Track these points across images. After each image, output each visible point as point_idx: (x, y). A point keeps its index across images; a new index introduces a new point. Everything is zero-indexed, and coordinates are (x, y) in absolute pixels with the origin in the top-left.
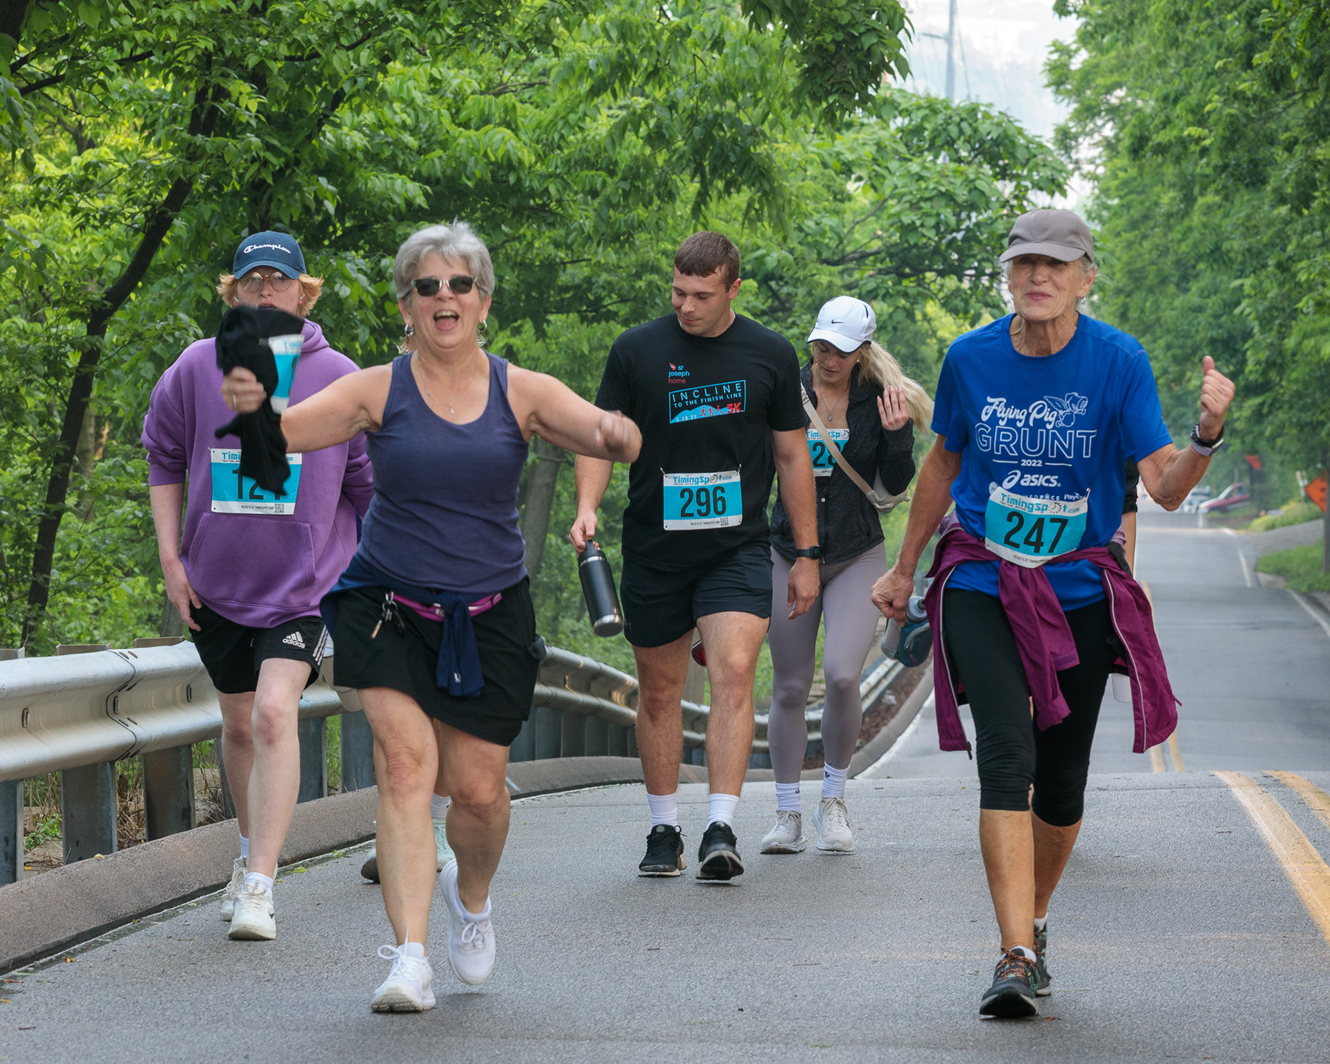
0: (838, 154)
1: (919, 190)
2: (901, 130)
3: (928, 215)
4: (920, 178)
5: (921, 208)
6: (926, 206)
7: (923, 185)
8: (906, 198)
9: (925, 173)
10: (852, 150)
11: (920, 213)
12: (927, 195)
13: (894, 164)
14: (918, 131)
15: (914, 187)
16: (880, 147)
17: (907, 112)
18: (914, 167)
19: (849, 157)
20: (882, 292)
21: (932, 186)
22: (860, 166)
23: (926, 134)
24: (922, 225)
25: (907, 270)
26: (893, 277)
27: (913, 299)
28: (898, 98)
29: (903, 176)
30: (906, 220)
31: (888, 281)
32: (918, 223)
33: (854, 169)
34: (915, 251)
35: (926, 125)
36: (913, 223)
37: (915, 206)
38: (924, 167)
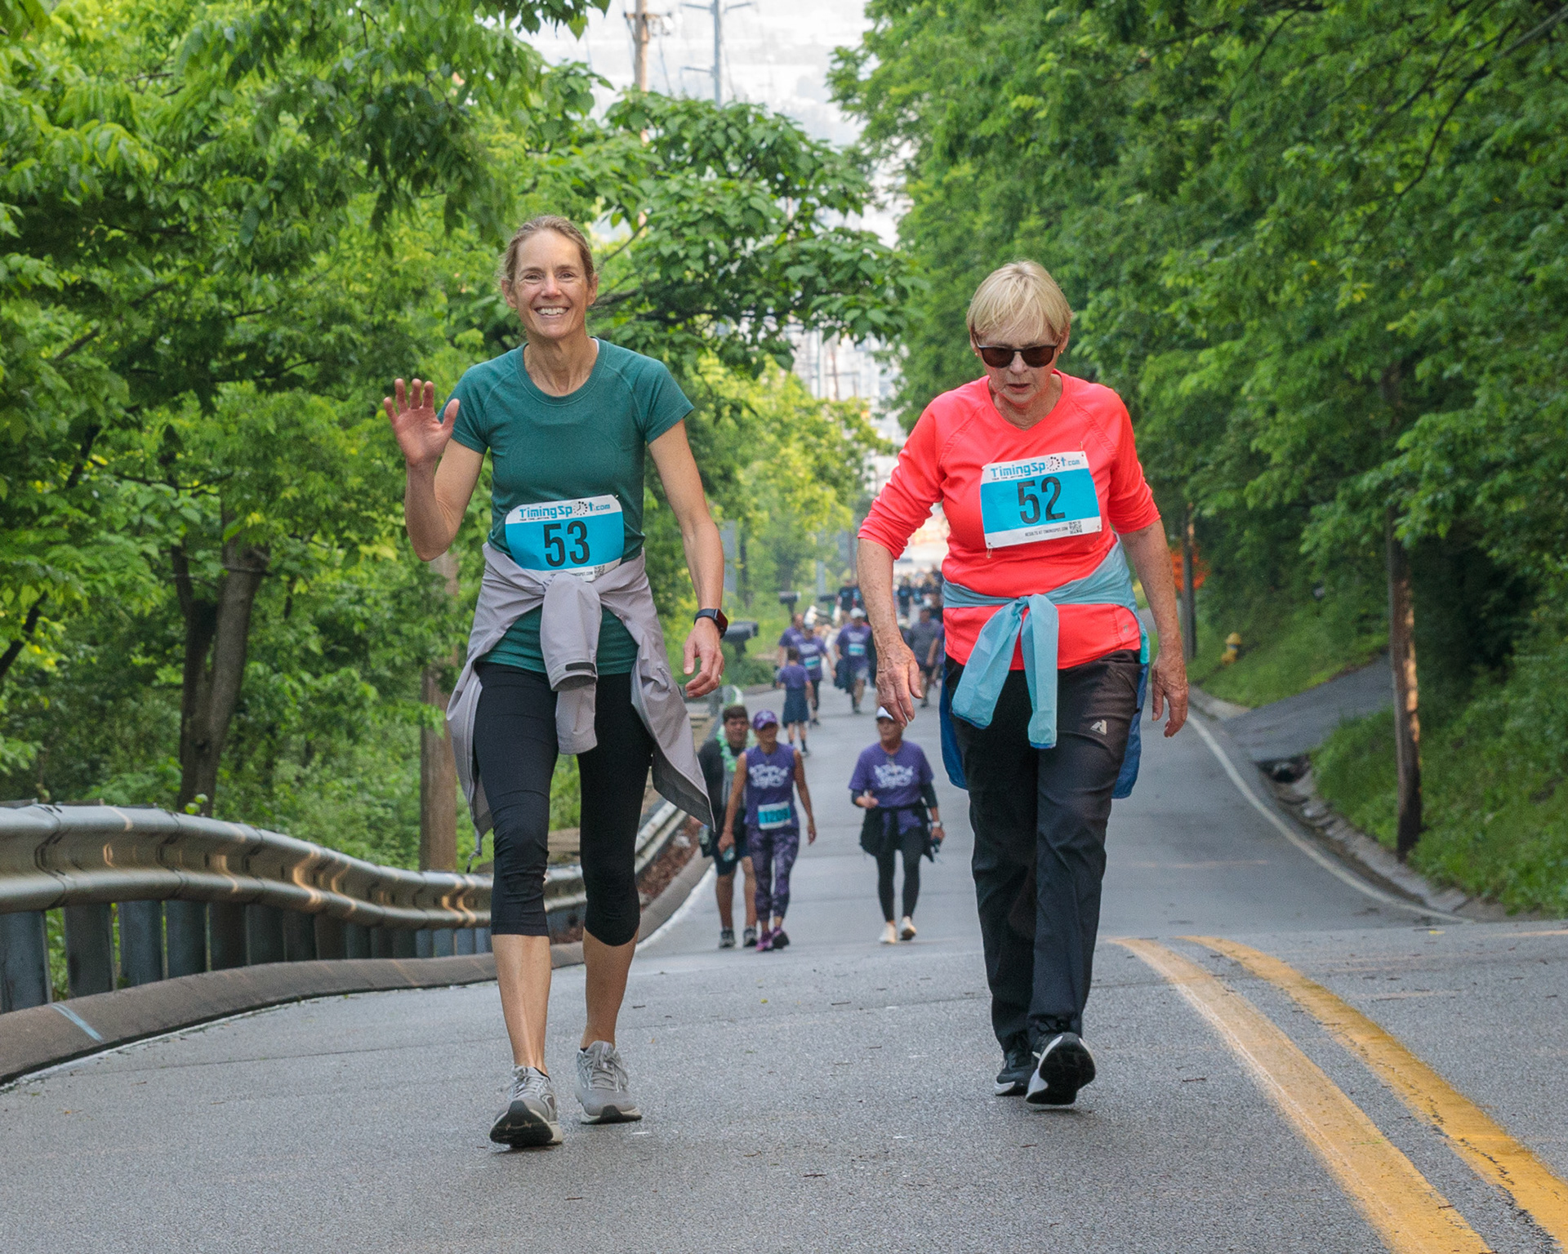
0: (577, 172)
1: (680, 213)
2: (656, 142)
3: (695, 243)
4: (682, 199)
5: (683, 235)
6: (689, 232)
7: (685, 206)
8: (665, 225)
9: (686, 193)
10: (593, 167)
11: (683, 241)
12: (691, 219)
13: (648, 184)
14: (676, 142)
15: (674, 210)
16: (628, 160)
17: (661, 121)
18: (673, 186)
19: (591, 174)
20: (641, 341)
21: (696, 207)
22: (606, 185)
23: (686, 146)
24: (687, 256)
25: (672, 315)
26: (655, 323)
27: (680, 348)
28: (650, 103)
29: (660, 197)
30: (666, 251)
31: (649, 328)
32: (681, 254)
33: (598, 189)
34: (680, 290)
35: (686, 134)
36: (674, 254)
37: (676, 234)
38: (686, 186)
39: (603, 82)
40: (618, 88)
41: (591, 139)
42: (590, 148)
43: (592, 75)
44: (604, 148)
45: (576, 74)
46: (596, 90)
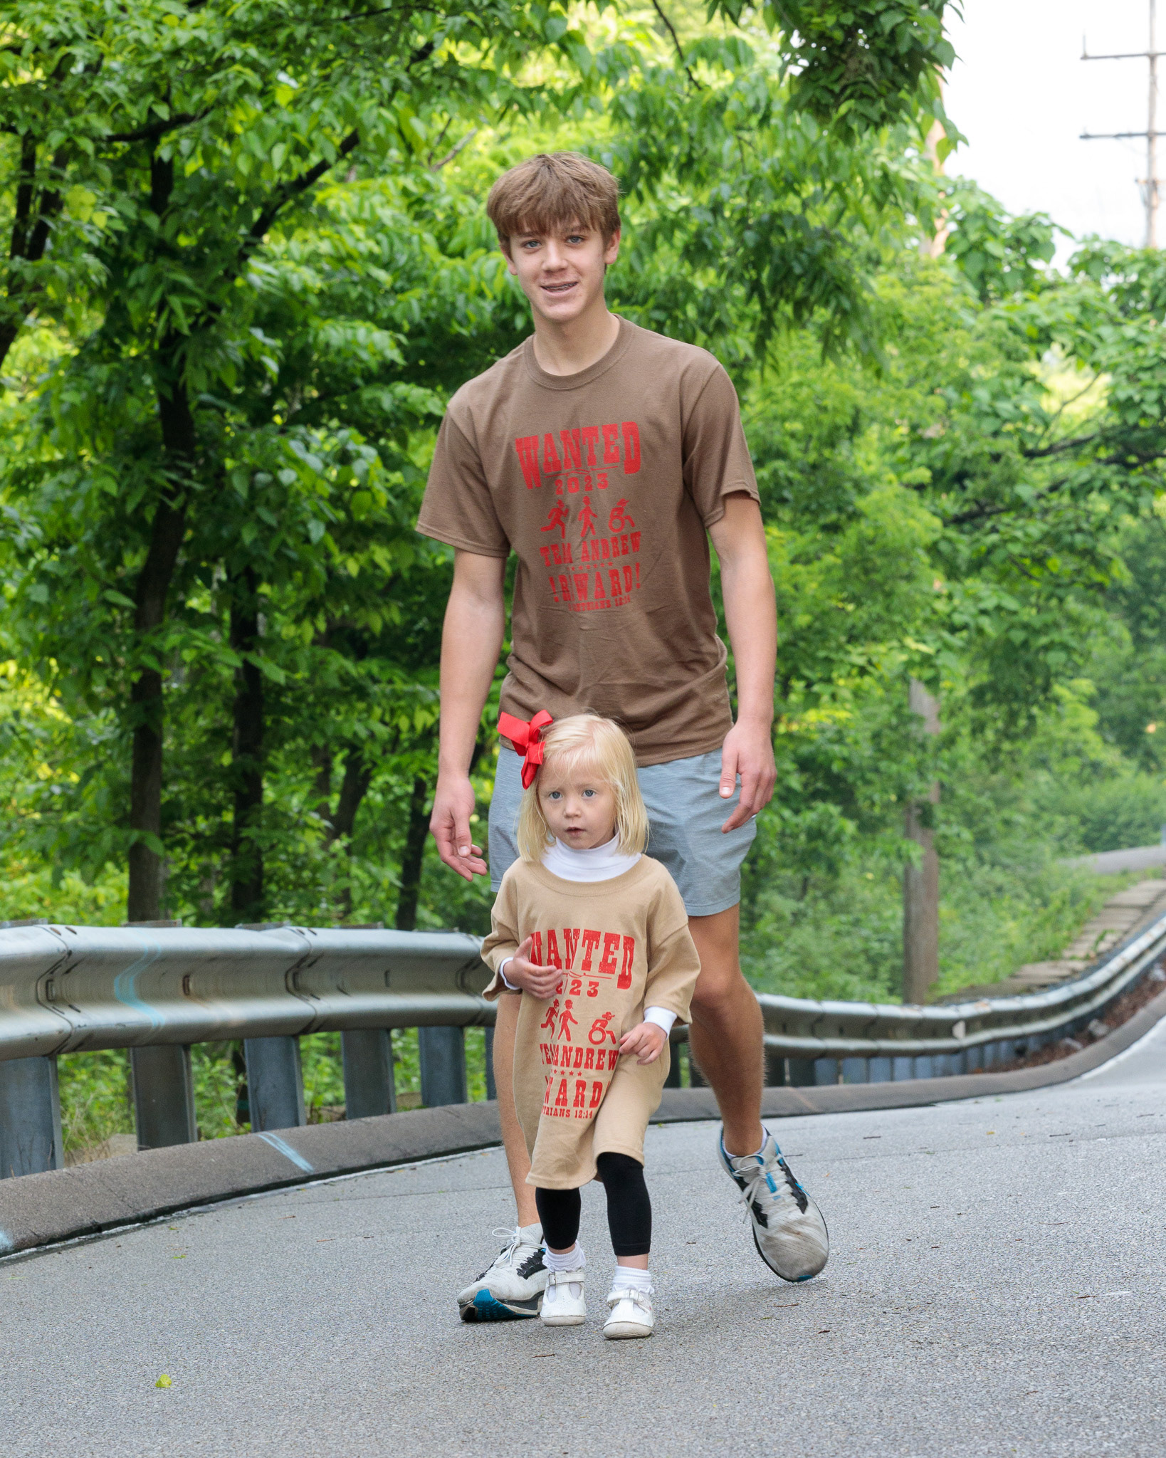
0: (1033, 318)
1: (1137, 358)
2: (1117, 290)
3: (1149, 387)
4: (1138, 344)
5: (1139, 380)
6: (1145, 377)
7: (1141, 351)
8: (1122, 369)
9: (1143, 338)
10: (1049, 312)
11: (1139, 385)
12: (1147, 363)
13: (1106, 331)
14: (1135, 289)
15: (1130, 356)
16: (1084, 306)
17: (1118, 268)
18: (1130, 331)
19: (1046, 320)
20: (1098, 484)
21: (1151, 352)
22: (1061, 331)
23: (1146, 293)
24: (1142, 401)
25: (1133, 459)
26: (1114, 467)
27: (1137, 490)
28: (1109, 252)
29: (1116, 343)
30: (1122, 395)
31: (1108, 472)
32: (1137, 398)
33: (1054, 335)
34: (1137, 435)
35: (1146, 282)
36: (1130, 399)
37: (1132, 378)
38: (1142, 331)
39: (1064, 231)
40: (1079, 236)
41: (1051, 287)
42: (1048, 295)
43: (1054, 225)
44: (1060, 294)
45: (1039, 224)
46: (1058, 238)
